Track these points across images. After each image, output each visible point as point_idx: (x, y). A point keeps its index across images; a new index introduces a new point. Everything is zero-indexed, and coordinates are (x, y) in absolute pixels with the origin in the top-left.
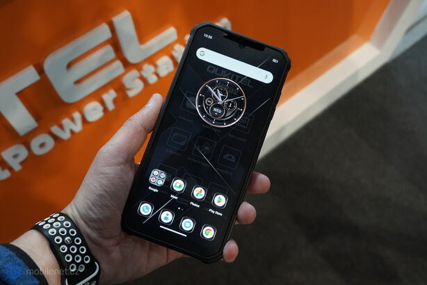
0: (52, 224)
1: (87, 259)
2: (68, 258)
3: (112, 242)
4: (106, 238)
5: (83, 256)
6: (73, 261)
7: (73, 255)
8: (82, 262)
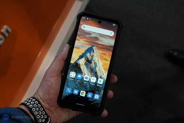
0: (30, 103)
1: (45, 116)
2: (38, 117)
3: (53, 108)
4: (51, 107)
5: (44, 115)
6: (40, 118)
7: (40, 115)
8: (44, 118)
